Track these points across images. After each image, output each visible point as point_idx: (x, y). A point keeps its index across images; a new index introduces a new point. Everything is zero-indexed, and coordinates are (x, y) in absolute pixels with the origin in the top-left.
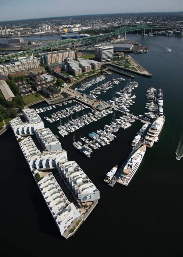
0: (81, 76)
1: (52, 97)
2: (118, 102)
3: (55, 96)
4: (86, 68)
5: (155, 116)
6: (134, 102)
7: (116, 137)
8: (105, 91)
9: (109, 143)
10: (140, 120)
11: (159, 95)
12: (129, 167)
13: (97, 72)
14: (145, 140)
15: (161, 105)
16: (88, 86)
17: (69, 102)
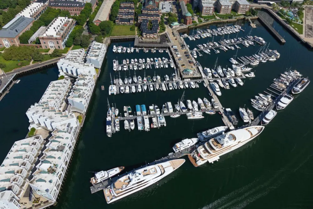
0: (207, 19)
1: (145, 36)
2: (219, 74)
3: (148, 37)
4: (223, 7)
5: (252, 120)
6: (242, 84)
7: (165, 125)
8: (219, 52)
9: (148, 130)
10: (223, 115)
11: (294, 88)
12: (129, 180)
13: (235, 19)
14: (196, 151)
15: (280, 106)
16: (203, 35)
17: (160, 51)
